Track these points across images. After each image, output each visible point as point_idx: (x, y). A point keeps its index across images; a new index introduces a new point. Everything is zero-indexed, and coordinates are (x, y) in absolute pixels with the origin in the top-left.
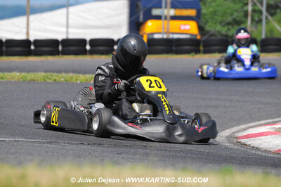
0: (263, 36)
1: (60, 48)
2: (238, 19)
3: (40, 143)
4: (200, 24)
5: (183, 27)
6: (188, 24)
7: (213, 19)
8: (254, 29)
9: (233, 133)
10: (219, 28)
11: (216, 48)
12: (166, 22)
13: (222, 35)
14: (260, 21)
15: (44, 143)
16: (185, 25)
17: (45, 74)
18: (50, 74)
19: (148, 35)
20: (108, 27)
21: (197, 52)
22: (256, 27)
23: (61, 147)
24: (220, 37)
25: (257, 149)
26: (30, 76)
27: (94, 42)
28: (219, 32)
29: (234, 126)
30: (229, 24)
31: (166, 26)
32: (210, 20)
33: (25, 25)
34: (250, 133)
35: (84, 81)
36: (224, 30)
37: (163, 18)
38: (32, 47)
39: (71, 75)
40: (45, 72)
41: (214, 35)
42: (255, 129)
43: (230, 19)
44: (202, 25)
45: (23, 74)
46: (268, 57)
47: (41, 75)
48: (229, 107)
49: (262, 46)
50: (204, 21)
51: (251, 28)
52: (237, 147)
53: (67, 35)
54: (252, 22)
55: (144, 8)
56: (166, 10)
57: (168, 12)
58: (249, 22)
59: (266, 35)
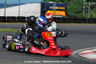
0: (89, 18)
1: (16, 20)
2: (80, 11)
4: (66, 12)
5: (60, 13)
6: (62, 12)
7: (71, 11)
8: (85, 15)
9: (77, 52)
10: (73, 14)
11: (72, 21)
12: (54, 11)
13: (74, 17)
14: (88, 12)
16: (61, 13)
17: (11, 29)
18: (13, 29)
21: (65, 22)
22: (86, 14)
24: (73, 17)
25: (86, 58)
28: (73, 15)
29: (78, 50)
31: (54, 13)
32: (70, 11)
33: (4, 11)
34: (83, 52)
36: (75, 15)
37: (53, 10)
38: (6, 19)
40: (11, 28)
41: (71, 16)
42: (85, 51)
43: (77, 11)
44: (67, 13)
45: (3, 29)
46: (90, 25)
47: (9, 29)
48: (76, 43)
49: (88, 21)
50: (68, 11)
51: (84, 14)
52: (78, 58)
53: (19, 15)
54: (85, 12)
55: (46, 6)
56: (54, 7)
57: (55, 8)
58: (84, 12)
59: (90, 17)
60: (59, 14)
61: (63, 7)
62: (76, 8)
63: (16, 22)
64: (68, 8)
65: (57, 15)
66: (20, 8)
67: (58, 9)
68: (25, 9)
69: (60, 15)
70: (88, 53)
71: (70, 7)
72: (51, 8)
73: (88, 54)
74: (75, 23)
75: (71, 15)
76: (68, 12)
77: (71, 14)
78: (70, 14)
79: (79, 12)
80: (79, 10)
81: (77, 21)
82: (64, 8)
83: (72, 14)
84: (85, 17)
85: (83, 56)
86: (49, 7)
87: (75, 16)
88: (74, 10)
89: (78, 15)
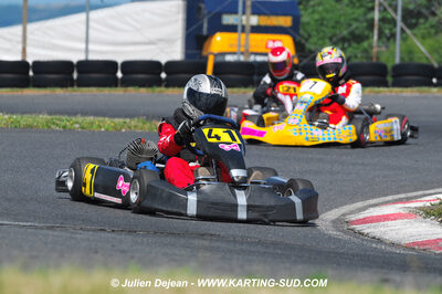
0: (397, 61)
1: (75, 75)
2: (357, 32)
3: (36, 228)
4: (298, 38)
5: (271, 44)
7: (317, 31)
8: (384, 49)
9: (343, 215)
12: (243, 36)
14: (393, 36)
15: (42, 228)
16: (274, 41)
17: (49, 117)
18: (58, 117)
19: (215, 55)
20: (151, 43)
22: (387, 47)
25: (379, 241)
26: (26, 120)
27: (129, 67)
29: (346, 204)
30: (343, 40)
31: (243, 42)
32: (314, 33)
33: (20, 39)
34: (369, 215)
35: (110, 129)
37: (239, 29)
38: (31, 73)
39: (90, 119)
40: (50, 113)
42: (377, 209)
43: (345, 33)
44: (303, 41)
45: (14, 116)
46: (404, 94)
47: (43, 118)
48: (338, 173)
49: (393, 76)
50: (306, 35)
51: (379, 46)
53: (87, 56)
54: (380, 37)
55: (208, 13)
56: (244, 17)
57: (248, 20)
58: (376, 37)
59: (402, 59)
60: (267, 47)
61: (285, 14)
62: (342, 20)
63: (72, 86)
64: (305, 19)
65: (255, 50)
66: (91, 23)
67: (261, 23)
68: (113, 28)
70: (388, 215)
71: (316, 16)
72: (228, 19)
73: (390, 223)
76: (307, 40)
79: (357, 38)
80: (357, 28)
82: (286, 21)
84: (383, 60)
85: (366, 229)
86: (218, 16)
88: (333, 27)
89: (350, 49)
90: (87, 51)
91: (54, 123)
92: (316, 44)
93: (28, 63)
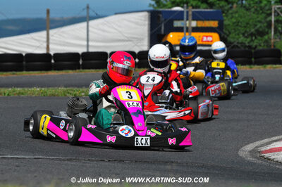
1: (81, 62)
2: (261, 30)
3: (60, 160)
4: (223, 35)
5: (205, 39)
6: (211, 36)
7: (235, 31)
8: (278, 40)
9: (257, 147)
10: (242, 39)
11: (240, 59)
13: (246, 47)
15: (64, 160)
16: (207, 37)
17: (65, 89)
18: (70, 88)
20: (129, 40)
23: (81, 164)
24: (242, 49)
26: (50, 91)
28: (242, 43)
29: (257, 141)
33: (45, 40)
36: (247, 41)
37: (185, 29)
38: (53, 61)
40: (66, 87)
41: (237, 46)
42: (278, 143)
43: (253, 30)
44: (226, 36)
45: (43, 89)
47: (62, 89)
50: (227, 32)
51: (275, 38)
52: (259, 162)
53: (88, 49)
54: (275, 33)
55: (165, 20)
56: (188, 22)
57: (190, 24)
58: (273, 33)
60: (202, 41)
61: (213, 20)
62: (251, 22)
63: (79, 68)
64: (226, 22)
66: (90, 29)
67: (199, 26)
68: (104, 31)
69: (204, 43)
71: (234, 20)
72: (177, 24)
74: (250, 63)
75: (235, 43)
76: (228, 36)
77: (238, 39)
78: (232, 40)
79: (261, 33)
80: (260, 27)
81: (255, 58)
82: (214, 24)
83: (240, 40)
84: (278, 47)
85: (272, 156)
86: (171, 22)
87: (247, 45)
88: (245, 27)
89: (256, 41)
90: (88, 46)
91: (68, 93)
92: (234, 38)
93: (50, 55)
